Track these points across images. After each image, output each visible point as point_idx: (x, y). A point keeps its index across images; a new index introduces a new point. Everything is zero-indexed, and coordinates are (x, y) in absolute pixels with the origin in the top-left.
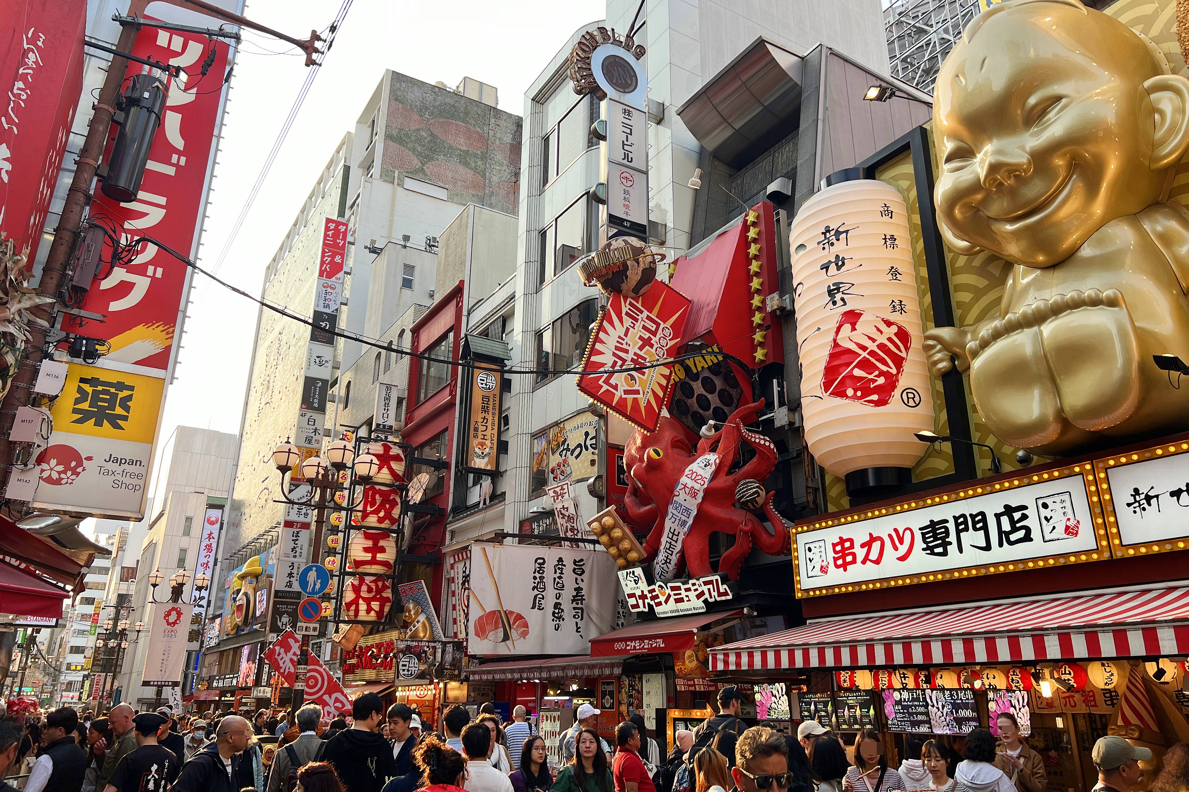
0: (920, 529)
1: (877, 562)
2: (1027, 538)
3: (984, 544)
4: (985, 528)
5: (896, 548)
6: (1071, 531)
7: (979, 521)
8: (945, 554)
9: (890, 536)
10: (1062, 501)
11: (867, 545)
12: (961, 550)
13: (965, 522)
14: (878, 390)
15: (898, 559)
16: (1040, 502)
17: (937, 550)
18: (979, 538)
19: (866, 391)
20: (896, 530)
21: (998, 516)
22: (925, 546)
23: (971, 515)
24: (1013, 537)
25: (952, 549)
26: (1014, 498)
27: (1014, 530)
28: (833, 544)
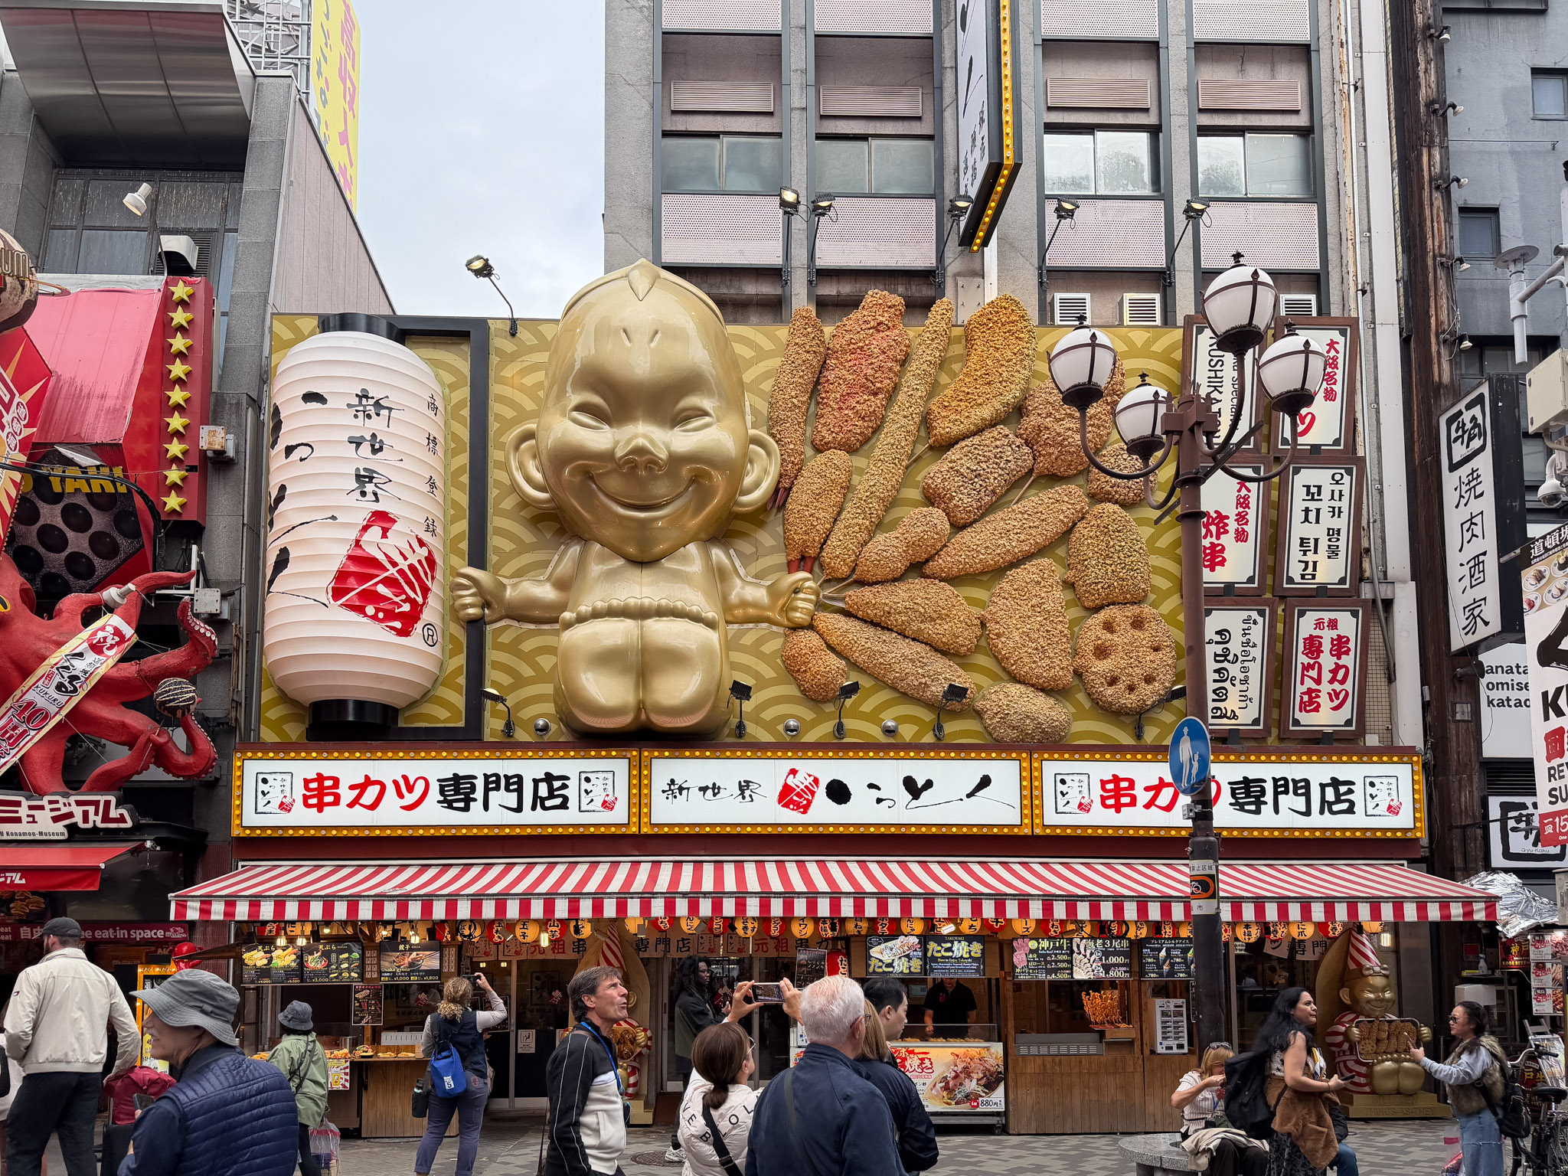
0: (438, 780)
1: (373, 807)
2: (564, 806)
3: (515, 806)
4: (520, 791)
5: (401, 796)
6: (607, 805)
7: (514, 783)
8: (466, 809)
9: (395, 782)
10: (605, 779)
11: (362, 787)
12: (486, 807)
13: (498, 782)
14: (401, 617)
15: (402, 807)
16: (583, 776)
17: (455, 805)
18: (512, 799)
19: (390, 615)
20: (405, 778)
21: (536, 782)
22: (442, 798)
23: (505, 776)
24: (548, 803)
25: (476, 806)
26: (557, 767)
27: (551, 795)
28: (305, 780)
